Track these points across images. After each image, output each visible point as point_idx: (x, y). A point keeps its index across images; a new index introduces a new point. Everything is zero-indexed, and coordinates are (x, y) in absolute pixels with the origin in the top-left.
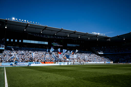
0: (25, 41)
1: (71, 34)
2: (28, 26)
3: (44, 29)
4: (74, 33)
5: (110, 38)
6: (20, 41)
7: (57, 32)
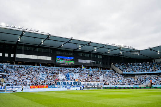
0: (19, 56)
1: (85, 45)
2: (23, 35)
3: (46, 39)
4: (88, 45)
5: (139, 51)
6: (12, 56)
7: (65, 43)
